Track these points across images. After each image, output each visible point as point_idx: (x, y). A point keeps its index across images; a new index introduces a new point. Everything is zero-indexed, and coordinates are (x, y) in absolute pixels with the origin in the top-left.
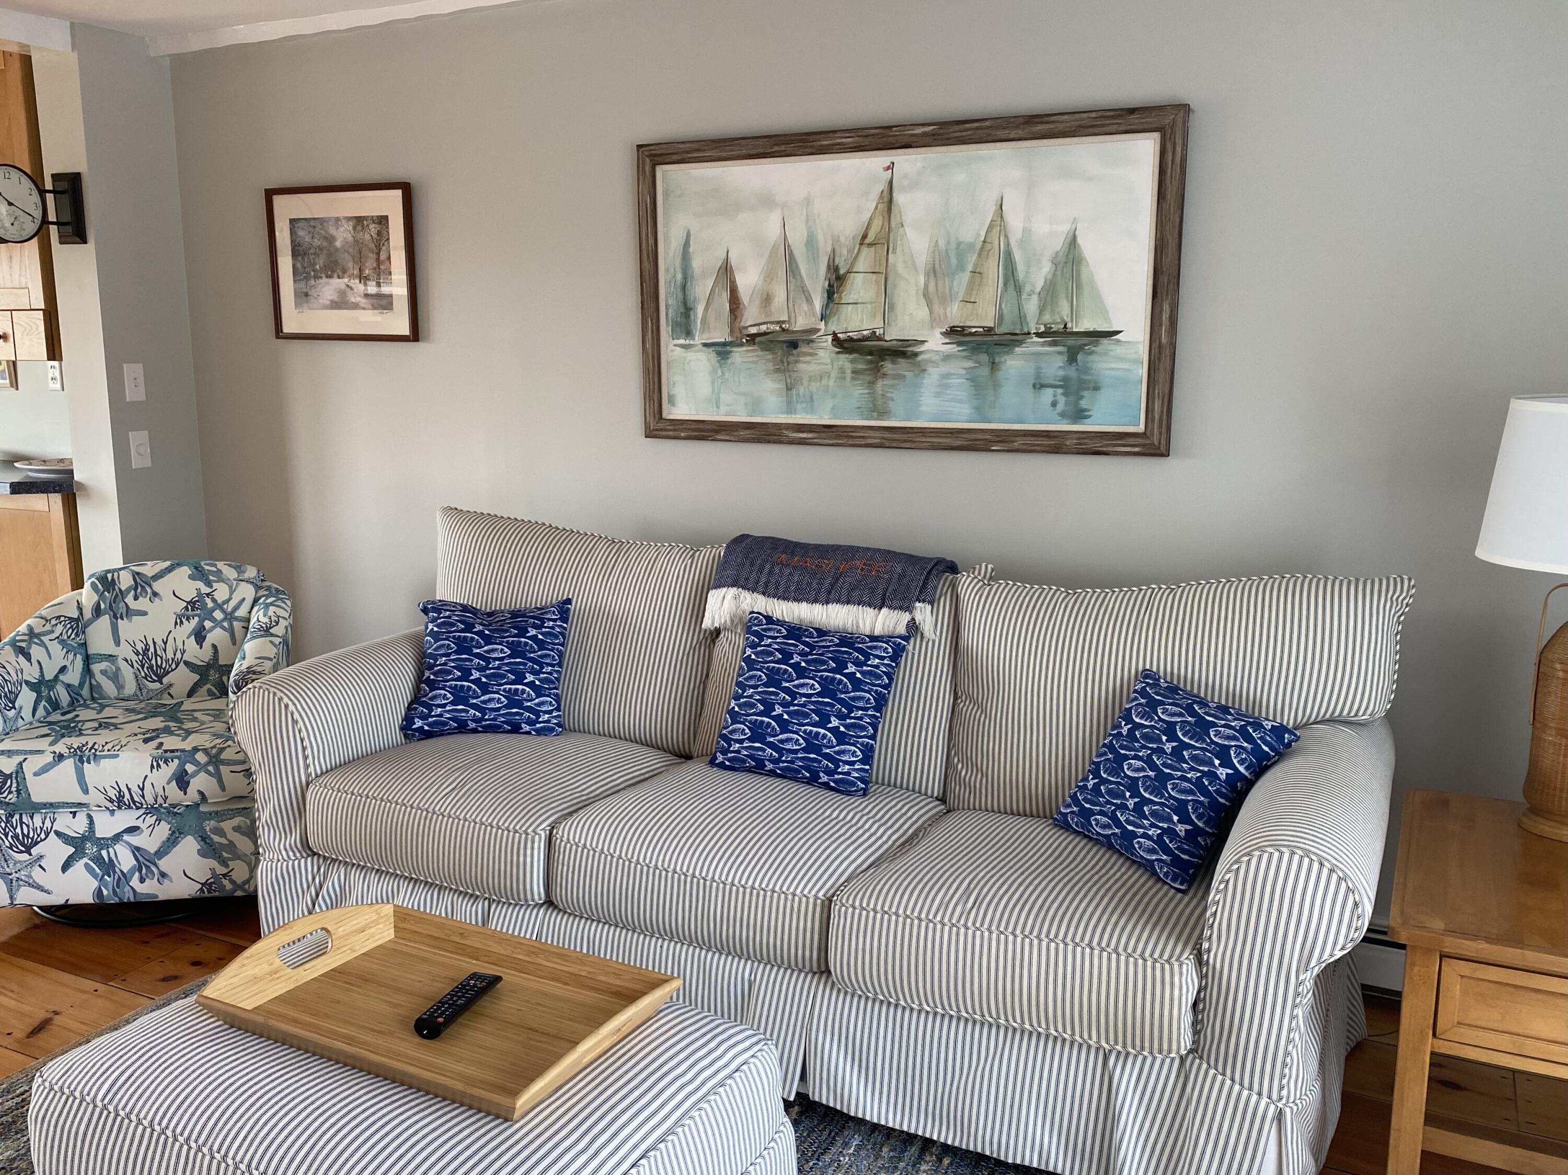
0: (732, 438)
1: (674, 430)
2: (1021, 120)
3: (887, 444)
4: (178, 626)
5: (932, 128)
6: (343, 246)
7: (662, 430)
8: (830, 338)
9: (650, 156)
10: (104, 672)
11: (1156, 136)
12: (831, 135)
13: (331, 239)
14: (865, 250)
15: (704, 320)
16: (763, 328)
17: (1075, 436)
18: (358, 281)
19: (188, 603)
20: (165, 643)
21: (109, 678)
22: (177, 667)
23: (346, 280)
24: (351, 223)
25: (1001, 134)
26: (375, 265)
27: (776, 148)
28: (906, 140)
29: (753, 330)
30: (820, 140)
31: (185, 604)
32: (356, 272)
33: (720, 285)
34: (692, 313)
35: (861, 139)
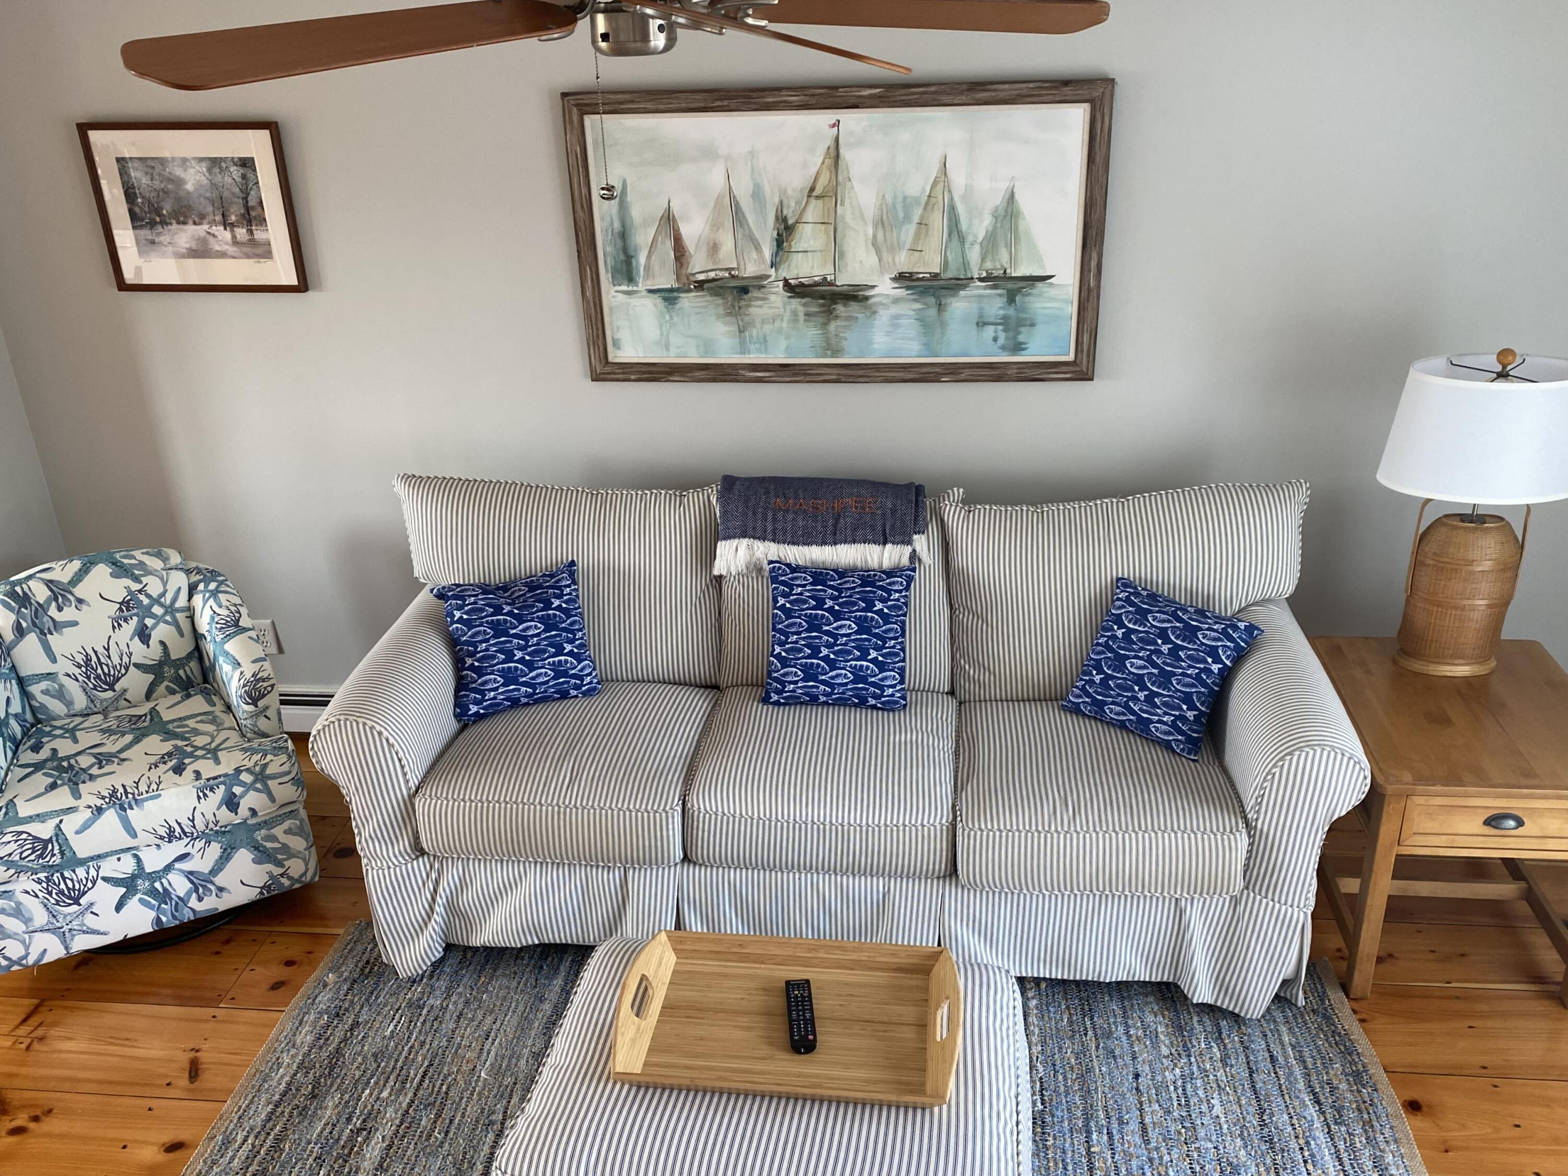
0: (686, 379)
1: (623, 373)
2: (964, 87)
3: (843, 379)
5: (878, 90)
6: (196, 190)
7: (609, 373)
8: (781, 284)
9: (576, 105)
10: (46, 692)
11: (1087, 106)
12: (776, 93)
13: (179, 182)
14: (813, 203)
15: (647, 267)
16: (712, 275)
17: (1016, 366)
18: (222, 228)
19: (121, 603)
21: (53, 696)
22: (127, 671)
23: (205, 227)
24: (204, 164)
25: (945, 99)
26: (242, 211)
27: (718, 103)
28: (852, 101)
29: (701, 277)
30: (764, 97)
31: (118, 606)
32: (219, 218)
33: (663, 234)
34: (633, 261)
35: (807, 98)
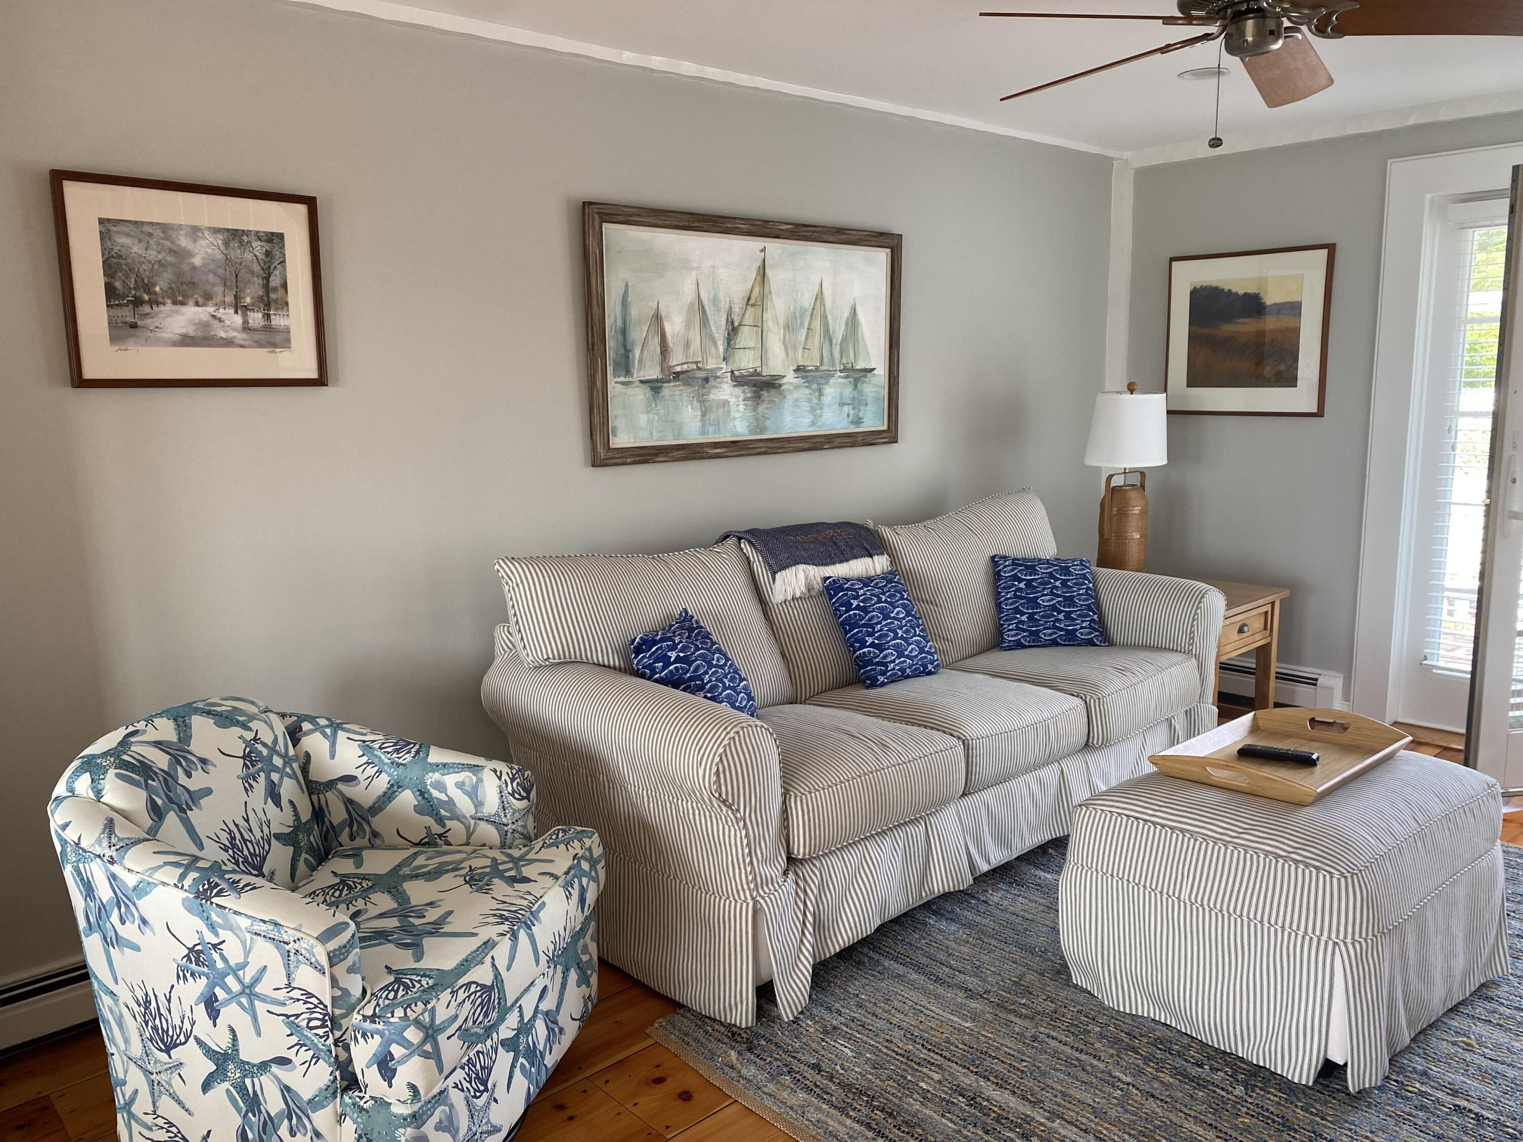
0: (668, 459)
1: (621, 457)
2: (834, 230)
3: (770, 451)
4: (250, 793)
5: (790, 226)
6: (204, 265)
7: (610, 458)
8: (729, 374)
9: (599, 213)
11: (888, 250)
12: (733, 220)
13: (182, 254)
14: (749, 308)
15: (640, 361)
16: (685, 367)
18: (232, 311)
20: (247, 821)
22: (270, 846)
23: (210, 309)
24: (220, 237)
25: (826, 237)
26: (261, 293)
27: (697, 224)
28: (777, 233)
29: (678, 369)
30: (725, 223)
31: (242, 761)
32: (229, 299)
33: (653, 331)
34: (630, 354)
35: (750, 227)
